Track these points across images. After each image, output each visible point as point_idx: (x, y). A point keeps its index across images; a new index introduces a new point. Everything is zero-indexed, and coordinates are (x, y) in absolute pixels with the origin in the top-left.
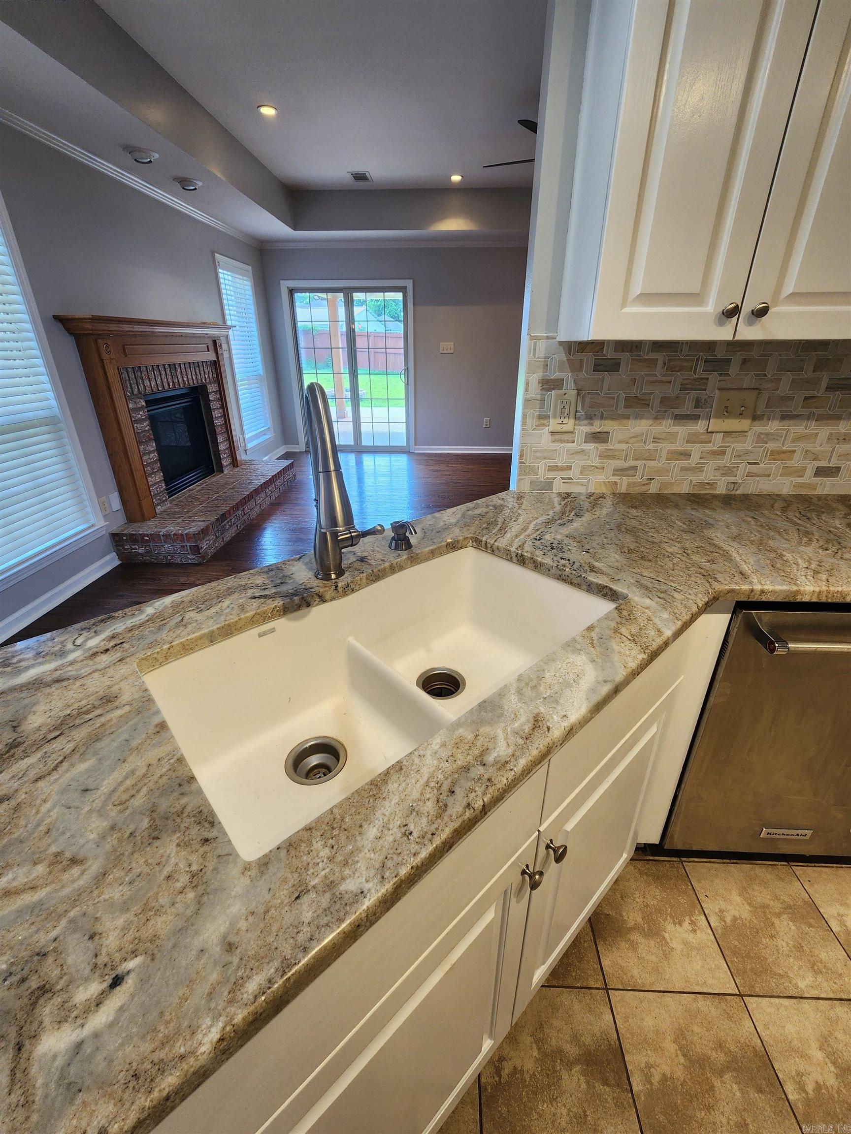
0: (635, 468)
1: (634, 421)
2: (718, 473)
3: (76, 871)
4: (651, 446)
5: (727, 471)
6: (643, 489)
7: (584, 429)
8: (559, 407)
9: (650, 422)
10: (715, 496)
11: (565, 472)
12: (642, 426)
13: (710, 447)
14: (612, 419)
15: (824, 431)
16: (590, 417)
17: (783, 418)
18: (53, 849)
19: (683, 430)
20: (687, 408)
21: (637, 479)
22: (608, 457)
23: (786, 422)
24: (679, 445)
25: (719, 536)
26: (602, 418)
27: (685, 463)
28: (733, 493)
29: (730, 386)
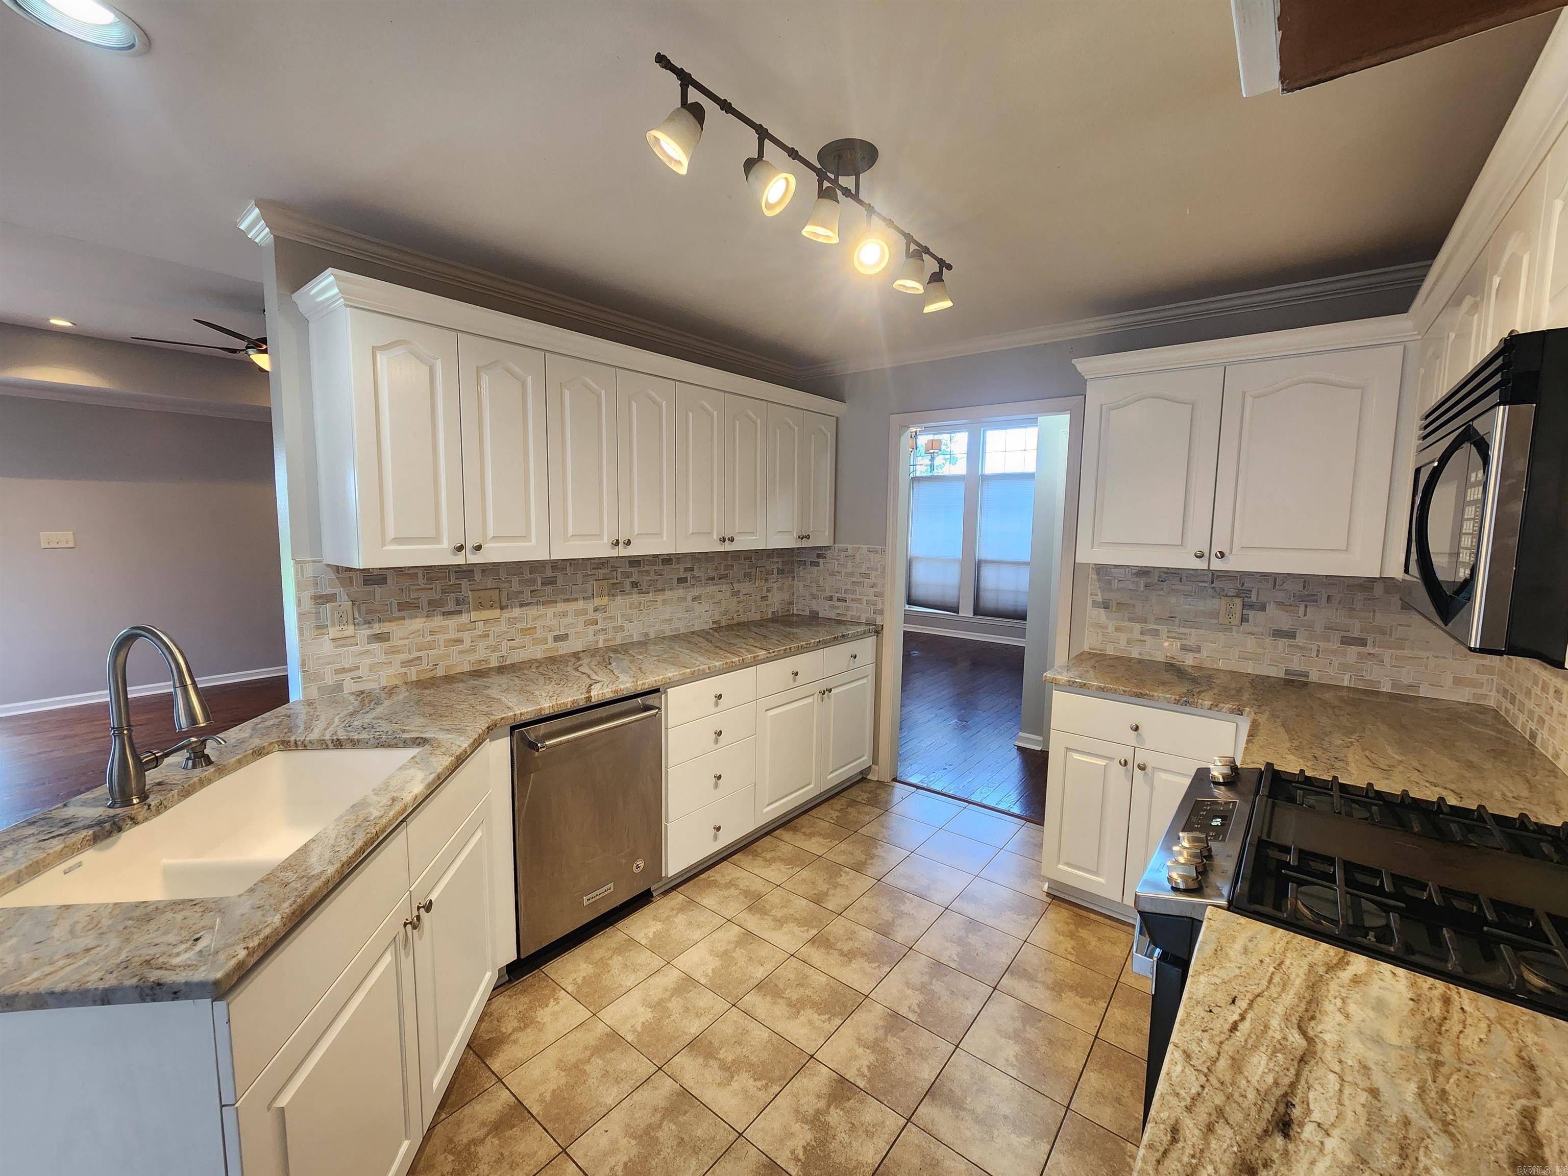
0: (420, 658)
1: (409, 621)
2: (488, 651)
4: (429, 638)
5: (496, 649)
6: (432, 674)
7: (364, 632)
8: (336, 616)
9: (424, 620)
10: (490, 669)
11: (353, 672)
12: (418, 624)
13: (477, 633)
14: (390, 621)
15: (550, 611)
16: (368, 622)
17: (521, 606)
19: (452, 623)
20: (451, 606)
21: (424, 666)
22: (393, 653)
23: (524, 608)
24: (452, 635)
25: (493, 692)
26: (380, 621)
27: (461, 647)
28: (503, 664)
29: (478, 588)
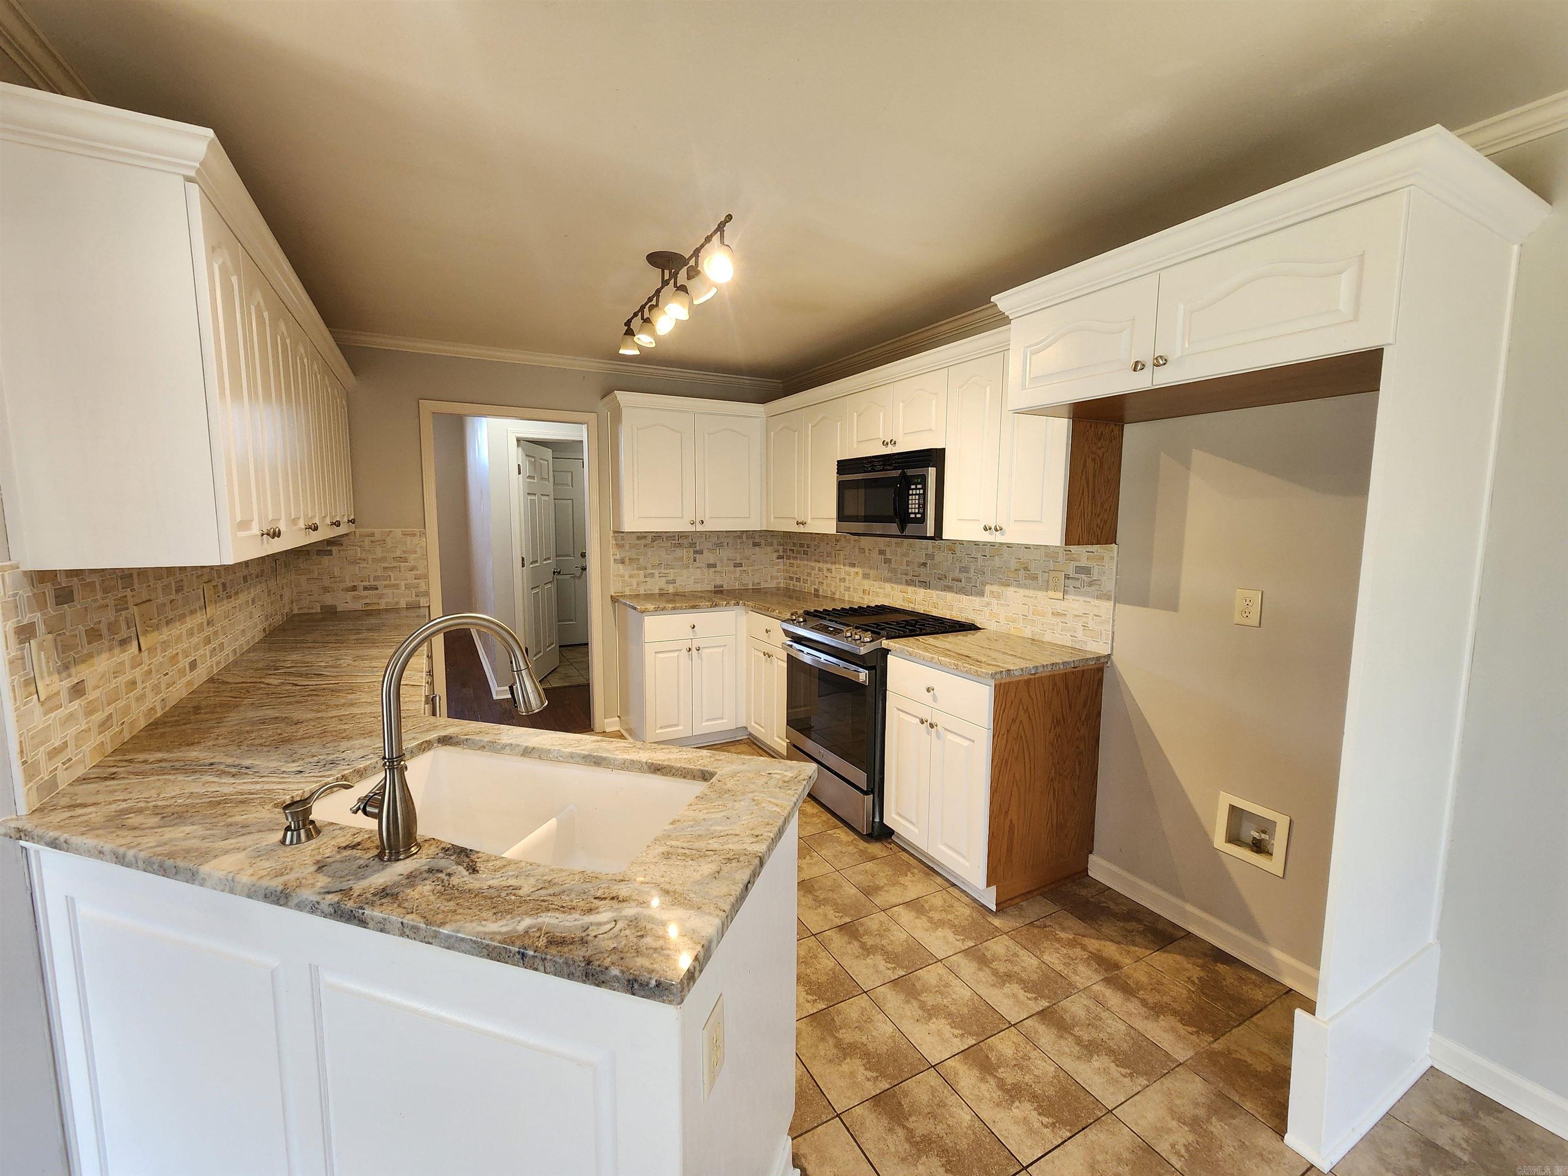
3: (756, 798)
7: (65, 683)
8: (44, 662)
11: (64, 752)
13: (144, 668)
14: (83, 662)
16: (66, 666)
17: (167, 623)
18: (756, 807)
19: (127, 656)
20: (124, 630)
21: (114, 729)
24: (129, 675)
26: (75, 663)
27: (136, 692)
29: (138, 601)
